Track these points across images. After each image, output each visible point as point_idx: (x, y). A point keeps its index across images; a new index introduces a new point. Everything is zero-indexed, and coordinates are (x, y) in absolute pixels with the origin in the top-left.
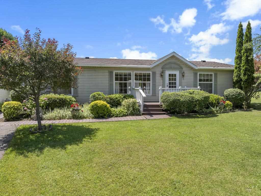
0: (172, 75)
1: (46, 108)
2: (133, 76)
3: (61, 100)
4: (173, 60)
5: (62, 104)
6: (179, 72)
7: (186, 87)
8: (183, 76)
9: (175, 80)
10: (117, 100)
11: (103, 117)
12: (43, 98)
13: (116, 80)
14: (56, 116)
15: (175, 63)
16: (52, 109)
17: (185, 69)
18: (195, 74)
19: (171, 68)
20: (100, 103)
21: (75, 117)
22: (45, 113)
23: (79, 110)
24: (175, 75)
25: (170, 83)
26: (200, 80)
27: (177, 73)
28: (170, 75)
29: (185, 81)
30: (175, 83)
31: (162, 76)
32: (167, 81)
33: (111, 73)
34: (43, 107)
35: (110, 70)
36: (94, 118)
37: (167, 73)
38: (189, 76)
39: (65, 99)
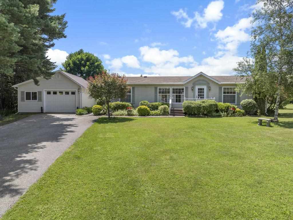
0: (201, 89)
1: (115, 110)
2: (171, 90)
3: (123, 105)
4: (202, 78)
5: (122, 107)
6: (206, 87)
7: (211, 98)
8: (210, 90)
9: (203, 92)
10: (156, 106)
11: (144, 116)
12: (113, 104)
13: (159, 93)
14: (119, 114)
15: (203, 80)
16: (117, 110)
17: (211, 85)
18: (220, 88)
19: (200, 84)
20: (143, 107)
21: (129, 115)
22: (114, 112)
23: (131, 111)
24: (203, 89)
25: (199, 95)
26: (224, 93)
27: (205, 87)
28: (199, 89)
29: (211, 93)
30: (203, 95)
31: (192, 90)
32: (197, 94)
33: (156, 88)
34: (112, 109)
35: (155, 86)
36: (139, 116)
37: (197, 88)
38: (215, 90)
39: (125, 105)
